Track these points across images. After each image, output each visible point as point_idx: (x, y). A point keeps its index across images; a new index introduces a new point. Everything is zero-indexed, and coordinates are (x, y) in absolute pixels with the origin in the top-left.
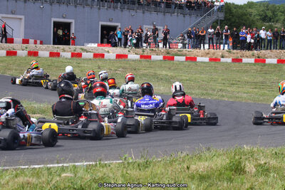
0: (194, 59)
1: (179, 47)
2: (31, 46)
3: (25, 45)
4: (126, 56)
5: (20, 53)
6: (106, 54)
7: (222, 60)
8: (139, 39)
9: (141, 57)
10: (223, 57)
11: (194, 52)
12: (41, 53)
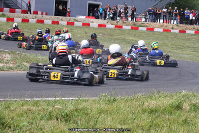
0: (152, 30)
1: (143, 21)
2: (39, 16)
3: (35, 15)
4: (105, 26)
5: (31, 20)
6: (91, 24)
7: (172, 31)
8: (115, 14)
9: (116, 26)
10: (172, 29)
11: (153, 24)
12: (46, 21)
